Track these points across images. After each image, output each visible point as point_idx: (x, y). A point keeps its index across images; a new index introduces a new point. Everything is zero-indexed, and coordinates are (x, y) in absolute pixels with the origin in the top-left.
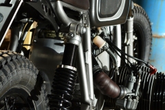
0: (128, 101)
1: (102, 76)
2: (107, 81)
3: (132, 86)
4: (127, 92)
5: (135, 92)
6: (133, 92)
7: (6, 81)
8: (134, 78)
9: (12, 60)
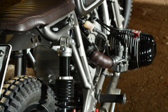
0: (120, 67)
1: (97, 54)
2: (101, 58)
3: (121, 54)
4: (118, 60)
5: (124, 58)
6: (123, 58)
7: (24, 99)
8: (122, 47)
9: (27, 83)
